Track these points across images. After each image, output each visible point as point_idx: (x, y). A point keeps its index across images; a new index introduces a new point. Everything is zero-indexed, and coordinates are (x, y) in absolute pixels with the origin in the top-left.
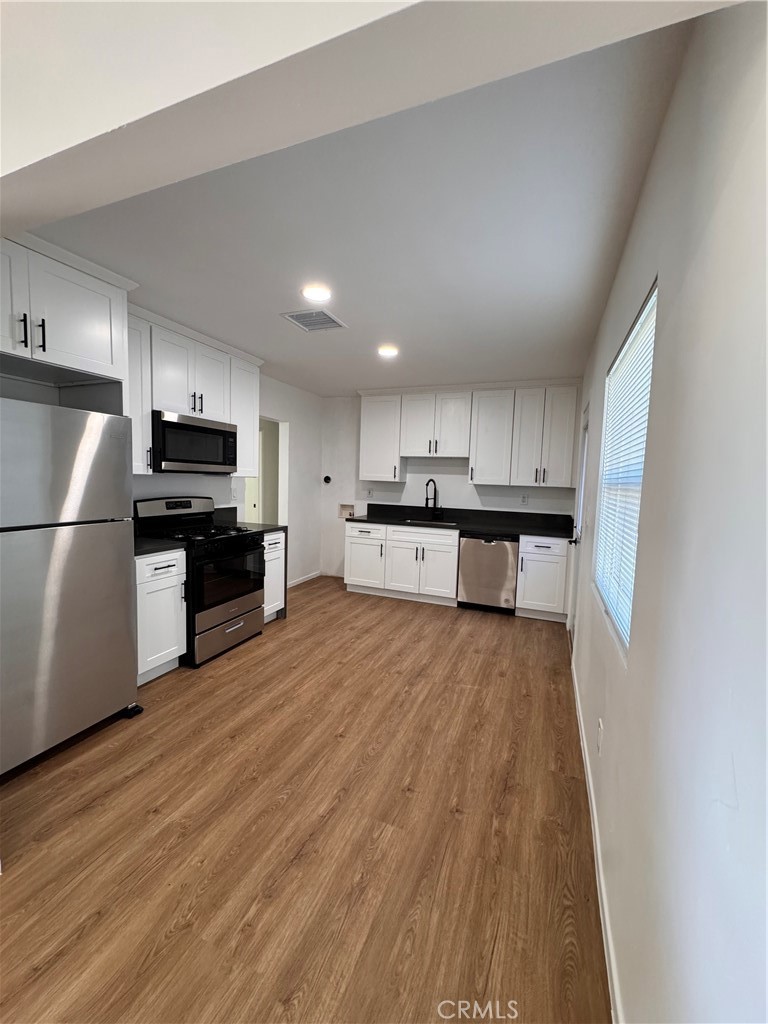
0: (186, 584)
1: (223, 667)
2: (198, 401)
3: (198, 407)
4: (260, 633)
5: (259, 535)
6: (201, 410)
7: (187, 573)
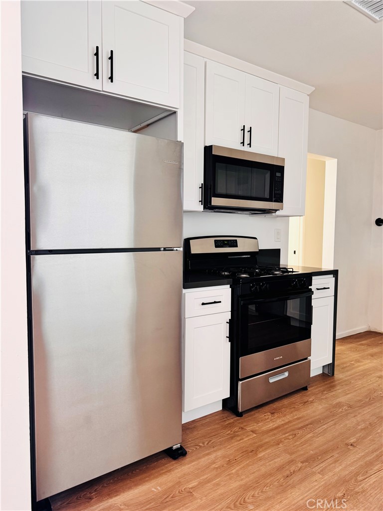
0: (231, 323)
1: (266, 422)
2: (247, 135)
3: (247, 141)
4: (305, 389)
5: (307, 278)
6: (250, 144)
7: (232, 311)
